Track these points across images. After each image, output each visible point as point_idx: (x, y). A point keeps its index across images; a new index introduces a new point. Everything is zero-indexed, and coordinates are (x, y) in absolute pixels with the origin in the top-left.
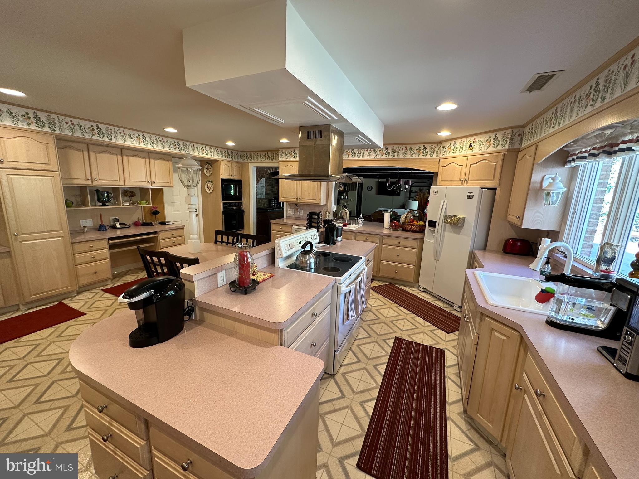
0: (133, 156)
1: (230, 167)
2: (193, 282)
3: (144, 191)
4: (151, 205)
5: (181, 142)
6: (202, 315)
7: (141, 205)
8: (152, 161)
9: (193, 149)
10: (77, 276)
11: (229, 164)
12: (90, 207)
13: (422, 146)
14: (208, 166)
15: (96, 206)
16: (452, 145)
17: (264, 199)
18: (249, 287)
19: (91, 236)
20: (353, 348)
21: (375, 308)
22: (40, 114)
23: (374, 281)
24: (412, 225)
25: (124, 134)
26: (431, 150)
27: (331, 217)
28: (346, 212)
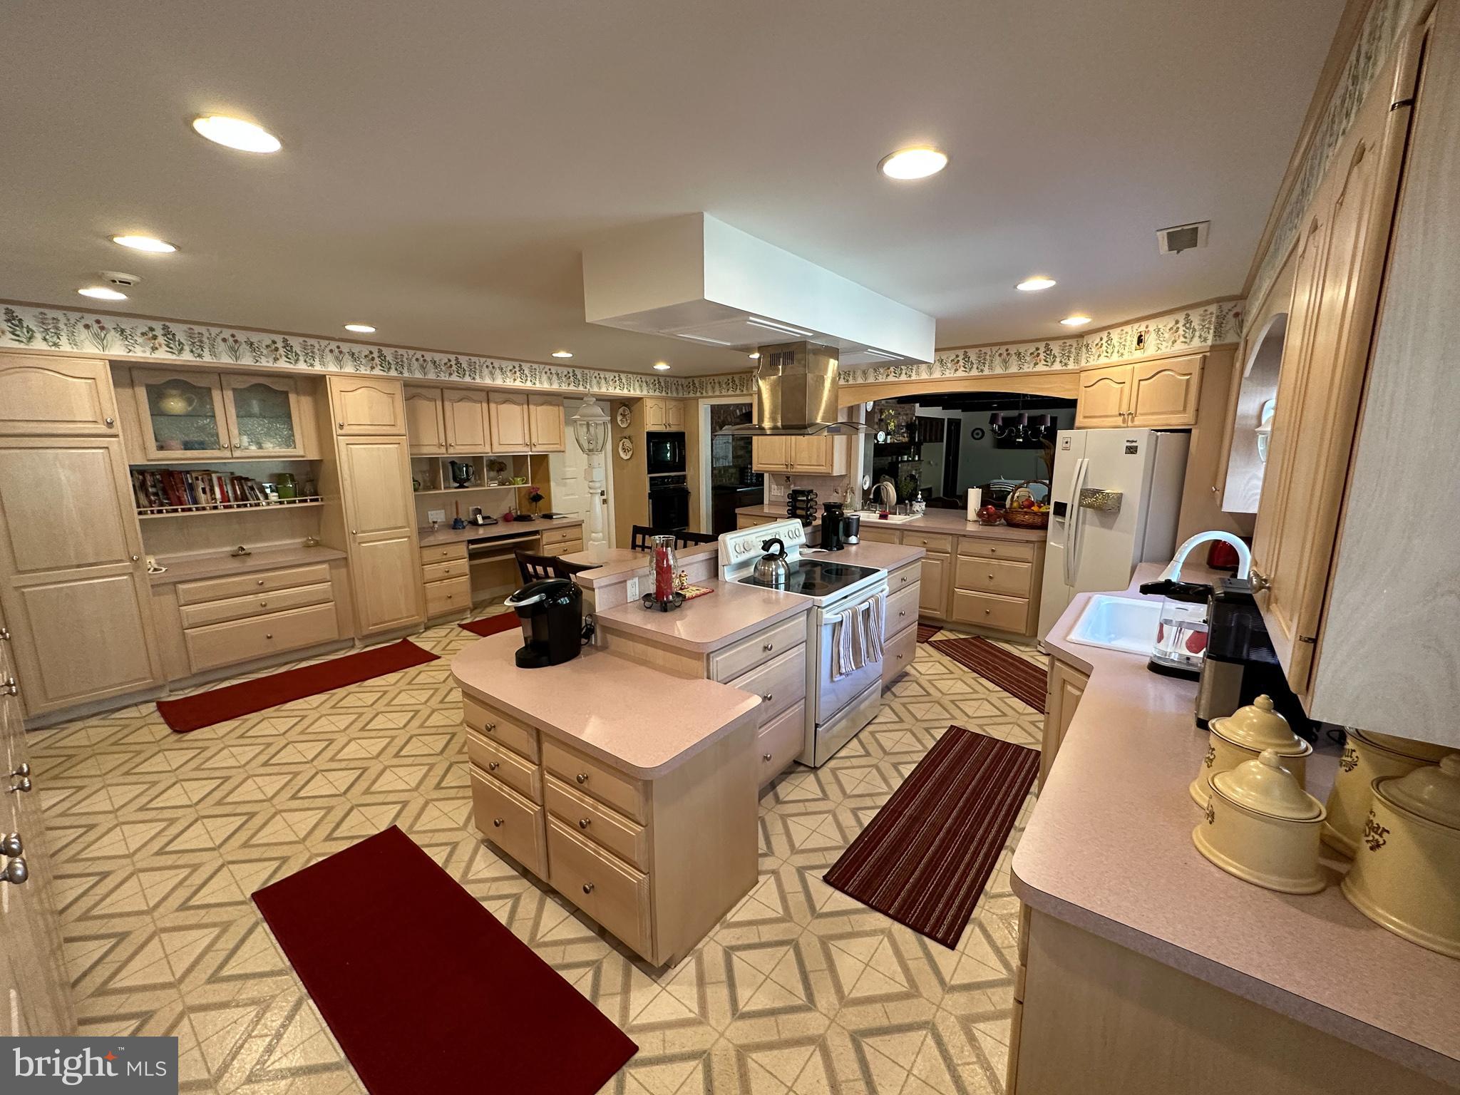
0: (504, 402)
1: (664, 410)
2: (593, 590)
3: (519, 460)
4: (530, 485)
5: (578, 372)
6: (604, 640)
7: (514, 484)
8: (532, 407)
9: (598, 381)
10: (426, 601)
11: (662, 404)
12: (443, 491)
13: (1042, 346)
14: (624, 411)
15: (450, 488)
16: (1104, 342)
17: (729, 467)
18: (671, 602)
19: (442, 537)
20: (861, 736)
21: (928, 677)
22: (386, 351)
23: (942, 631)
24: (1026, 513)
25: (493, 367)
26: (1062, 354)
27: (858, 500)
28: (889, 489)
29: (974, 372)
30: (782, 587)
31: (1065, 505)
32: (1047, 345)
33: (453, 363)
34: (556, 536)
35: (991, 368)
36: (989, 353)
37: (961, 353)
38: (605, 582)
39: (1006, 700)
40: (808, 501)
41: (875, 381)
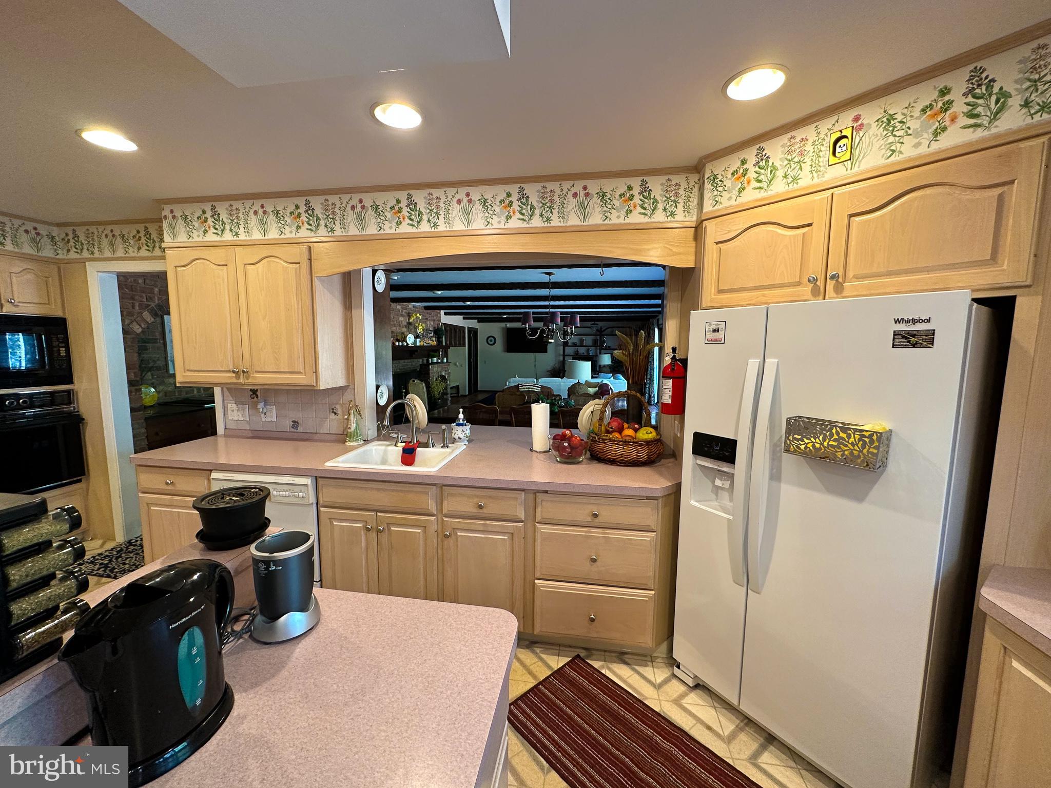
13: (636, 183)
16: (750, 165)
24: (625, 443)
26: (666, 197)
27: (369, 424)
28: (416, 404)
29: (537, 222)
31: (730, 443)
32: (644, 183)
35: (562, 216)
36: (558, 192)
37: (514, 189)
41: (380, 232)
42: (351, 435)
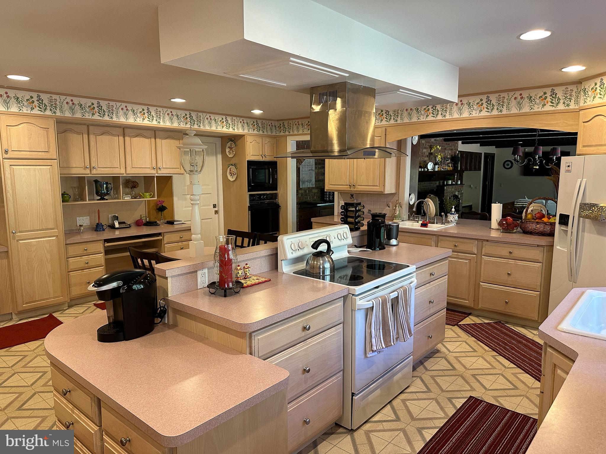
0: (136, 136)
1: (260, 144)
2: (167, 278)
3: (148, 179)
4: (156, 198)
5: (194, 115)
6: (175, 319)
7: (143, 198)
8: (158, 140)
9: (209, 122)
10: (69, 286)
11: (259, 140)
12: (88, 202)
13: (549, 91)
14: (231, 145)
15: (94, 200)
16: (598, 86)
17: (312, 188)
18: (231, 289)
19: (87, 236)
20: (394, 403)
21: (455, 354)
22: (43, 96)
23: (470, 316)
24: (538, 223)
25: (127, 110)
26: (565, 97)
27: (405, 212)
28: (430, 204)
29: (495, 112)
30: (328, 278)
31: (568, 217)
32: (553, 90)
33: (96, 105)
34: (175, 237)
35: (508, 109)
36: (507, 97)
37: (484, 97)
38: (177, 272)
39: (519, 376)
40: (357, 211)
41: (418, 120)
42: (396, 217)
